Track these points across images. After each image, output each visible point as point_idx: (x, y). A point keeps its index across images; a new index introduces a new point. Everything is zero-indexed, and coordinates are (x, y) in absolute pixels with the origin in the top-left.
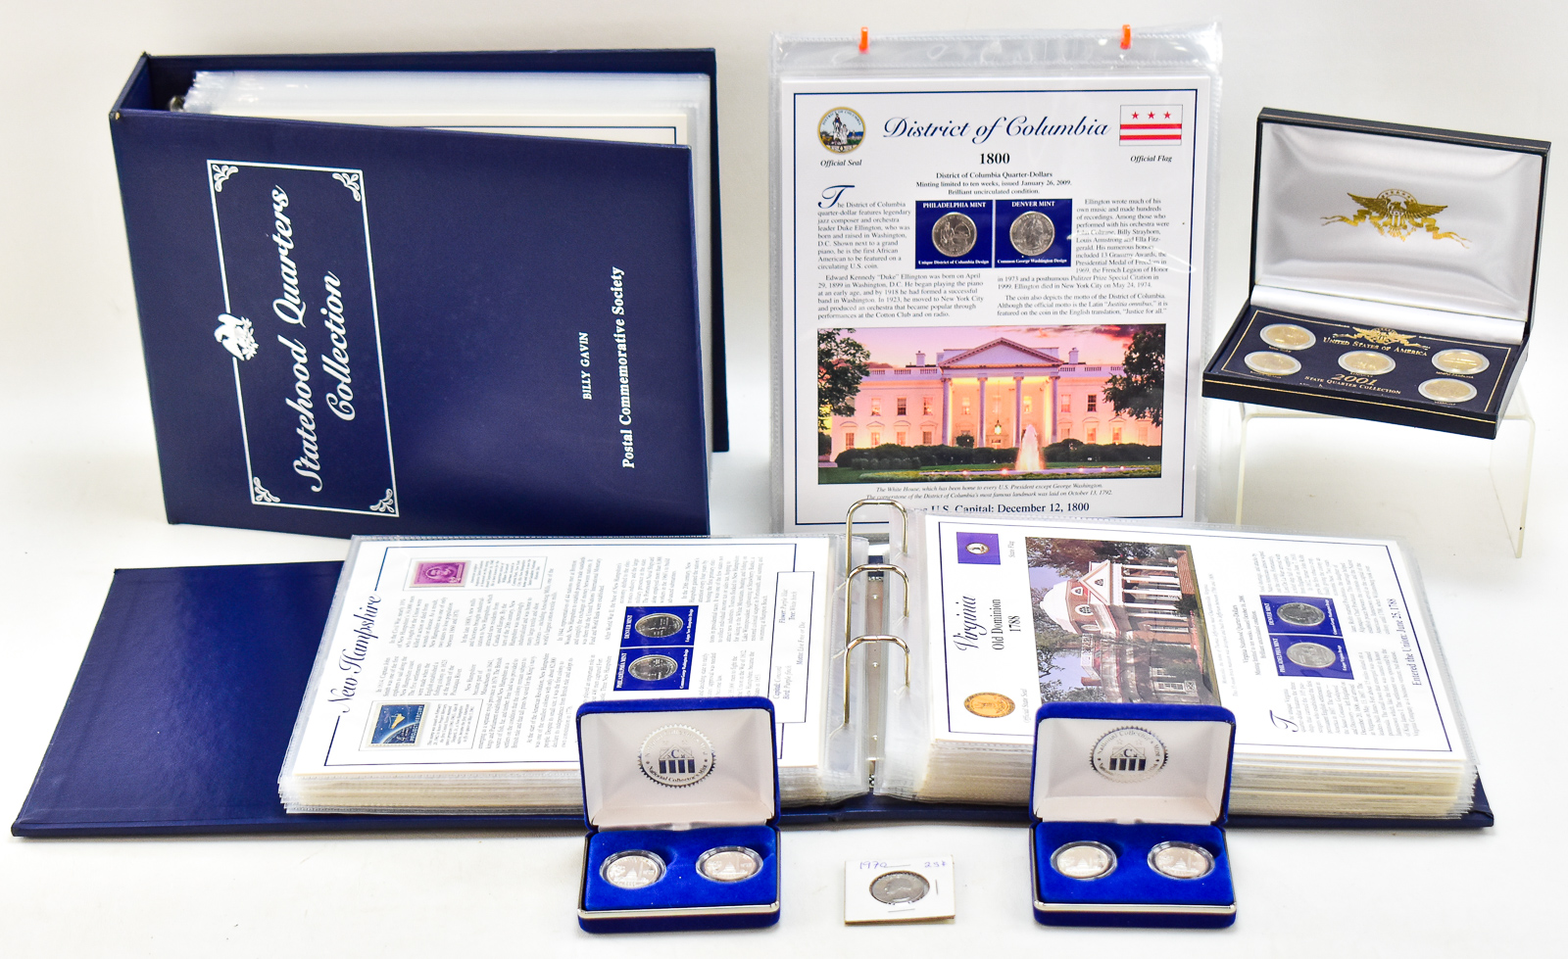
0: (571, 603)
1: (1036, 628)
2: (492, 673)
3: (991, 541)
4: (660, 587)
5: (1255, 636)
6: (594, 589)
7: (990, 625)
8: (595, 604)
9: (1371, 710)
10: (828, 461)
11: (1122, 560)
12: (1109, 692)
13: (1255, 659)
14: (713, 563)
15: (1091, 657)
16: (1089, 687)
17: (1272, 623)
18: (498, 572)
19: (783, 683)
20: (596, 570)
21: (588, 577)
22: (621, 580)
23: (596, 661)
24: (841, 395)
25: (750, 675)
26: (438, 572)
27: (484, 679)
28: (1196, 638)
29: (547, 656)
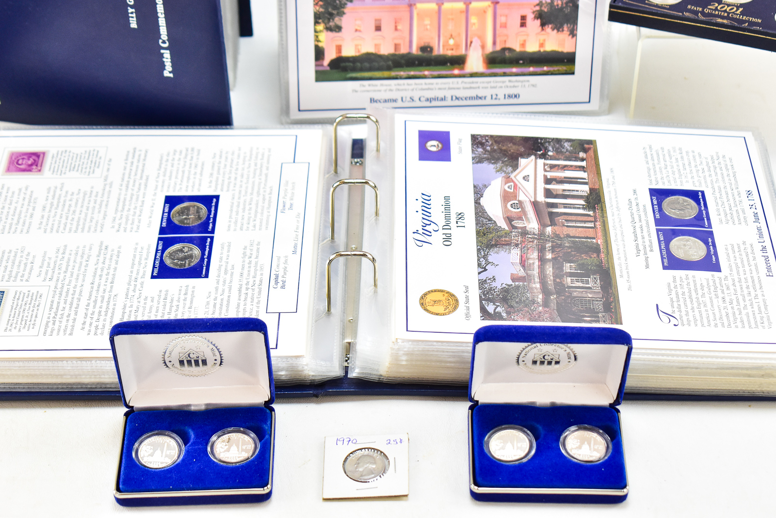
0: (123, 192)
1: (477, 224)
2: (59, 259)
3: (444, 138)
4: (192, 177)
5: (645, 229)
6: (141, 178)
7: (441, 222)
8: (141, 194)
9: (735, 303)
10: (322, 65)
11: (544, 156)
12: (532, 288)
13: (645, 253)
14: (233, 154)
15: (519, 252)
16: (517, 283)
17: (658, 216)
18: (70, 161)
19: (281, 274)
20: (144, 160)
21: (137, 167)
22: (163, 170)
23: (139, 249)
24: (331, 16)
25: (256, 263)
26: (24, 162)
27: (52, 265)
28: (600, 234)
29: (102, 243)
